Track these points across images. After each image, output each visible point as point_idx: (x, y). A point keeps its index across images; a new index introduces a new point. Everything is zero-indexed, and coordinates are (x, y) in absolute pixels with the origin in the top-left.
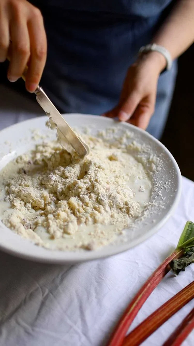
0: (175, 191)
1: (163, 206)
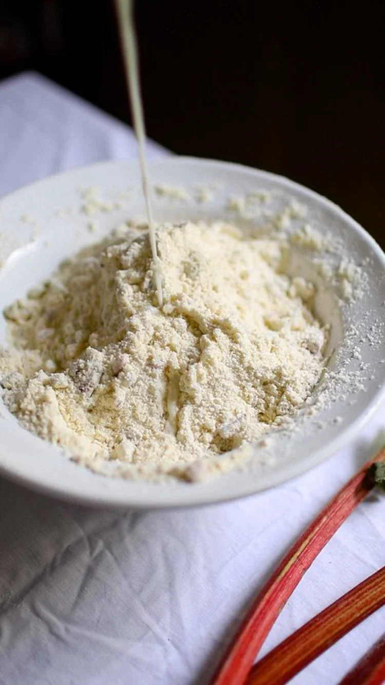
1: (363, 384)
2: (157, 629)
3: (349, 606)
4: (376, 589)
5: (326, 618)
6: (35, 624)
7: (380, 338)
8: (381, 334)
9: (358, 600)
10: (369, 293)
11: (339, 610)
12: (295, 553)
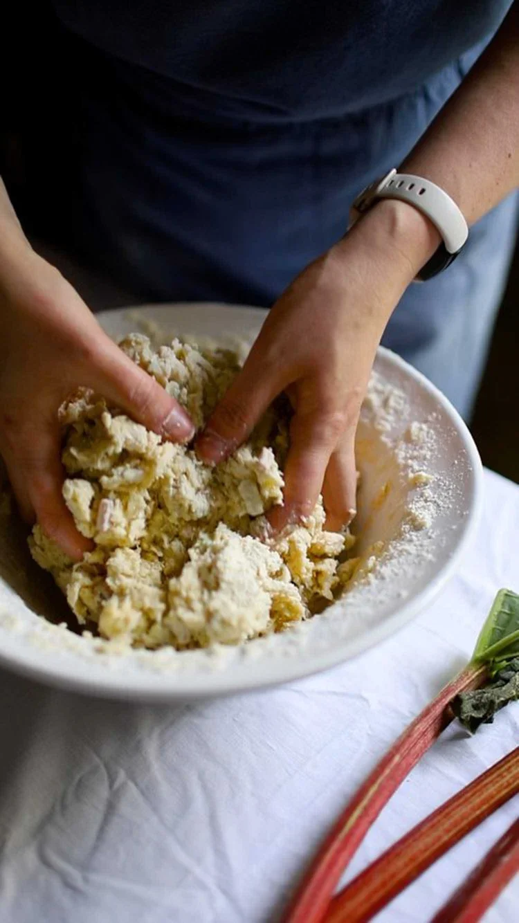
6: (45, 876)
8: (451, 498)
10: (436, 453)
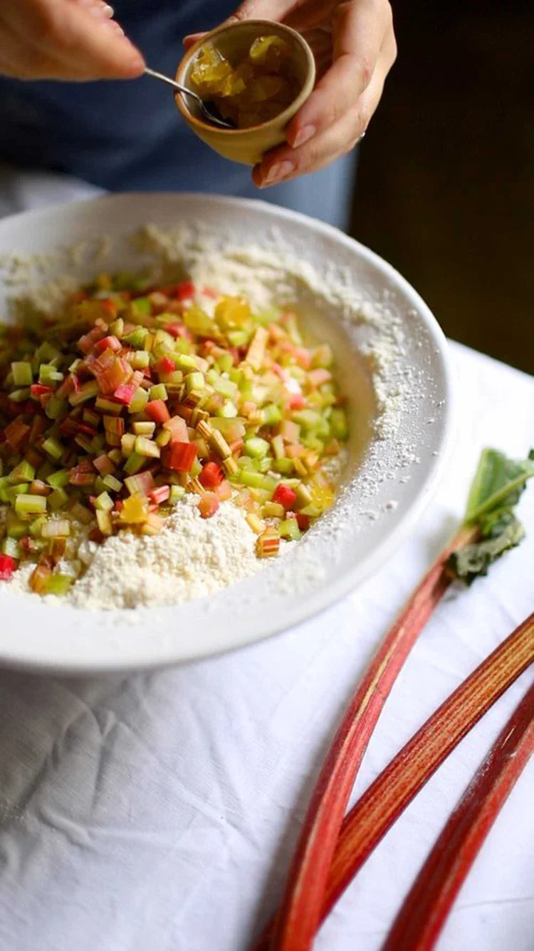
0: (441, 403)
1: (412, 453)
2: (207, 809)
3: (439, 732)
4: (467, 704)
5: (413, 751)
6: (47, 836)
7: (422, 391)
9: (448, 721)
11: (428, 739)
12: (372, 680)
